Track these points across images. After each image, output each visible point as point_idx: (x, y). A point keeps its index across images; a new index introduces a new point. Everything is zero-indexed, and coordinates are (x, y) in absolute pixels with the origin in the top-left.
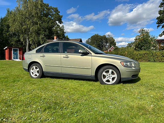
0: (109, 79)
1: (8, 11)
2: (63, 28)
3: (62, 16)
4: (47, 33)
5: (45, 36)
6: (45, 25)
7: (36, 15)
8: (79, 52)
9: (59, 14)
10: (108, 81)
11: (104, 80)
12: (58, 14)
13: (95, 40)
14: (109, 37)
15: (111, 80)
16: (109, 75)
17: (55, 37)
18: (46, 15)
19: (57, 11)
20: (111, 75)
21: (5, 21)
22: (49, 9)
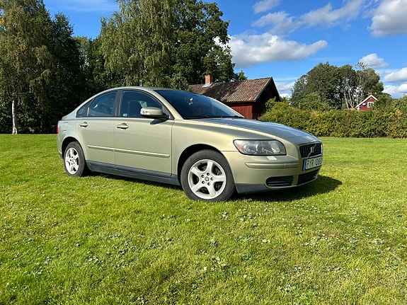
0: (205, 185)
1: (104, 24)
2: (227, 53)
3: (227, 23)
4: (189, 69)
5: (186, 76)
6: (185, 49)
7: (155, 27)
8: (142, 113)
9: (220, 20)
10: (204, 191)
11: (194, 188)
12: (217, 19)
13: (320, 80)
14: (362, 70)
15: (210, 188)
16: (206, 175)
17: (207, 78)
18: (190, 25)
19: (216, 11)
20: (212, 175)
21: (97, 47)
22: (196, 9)
